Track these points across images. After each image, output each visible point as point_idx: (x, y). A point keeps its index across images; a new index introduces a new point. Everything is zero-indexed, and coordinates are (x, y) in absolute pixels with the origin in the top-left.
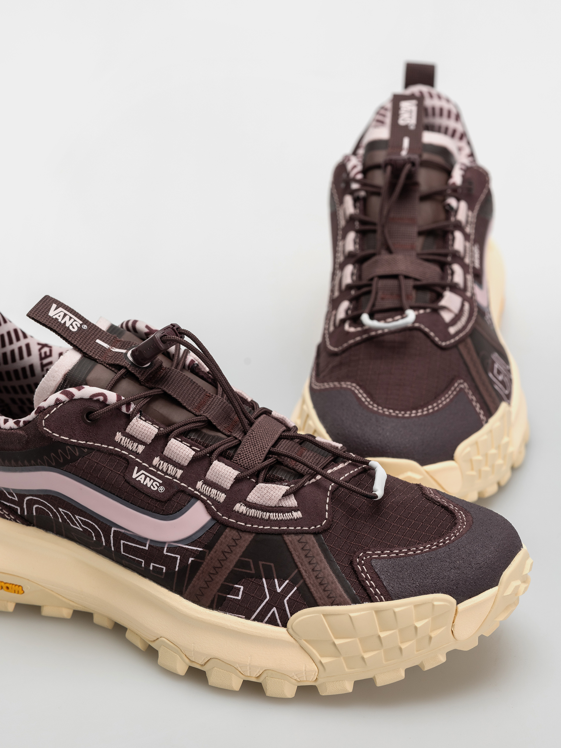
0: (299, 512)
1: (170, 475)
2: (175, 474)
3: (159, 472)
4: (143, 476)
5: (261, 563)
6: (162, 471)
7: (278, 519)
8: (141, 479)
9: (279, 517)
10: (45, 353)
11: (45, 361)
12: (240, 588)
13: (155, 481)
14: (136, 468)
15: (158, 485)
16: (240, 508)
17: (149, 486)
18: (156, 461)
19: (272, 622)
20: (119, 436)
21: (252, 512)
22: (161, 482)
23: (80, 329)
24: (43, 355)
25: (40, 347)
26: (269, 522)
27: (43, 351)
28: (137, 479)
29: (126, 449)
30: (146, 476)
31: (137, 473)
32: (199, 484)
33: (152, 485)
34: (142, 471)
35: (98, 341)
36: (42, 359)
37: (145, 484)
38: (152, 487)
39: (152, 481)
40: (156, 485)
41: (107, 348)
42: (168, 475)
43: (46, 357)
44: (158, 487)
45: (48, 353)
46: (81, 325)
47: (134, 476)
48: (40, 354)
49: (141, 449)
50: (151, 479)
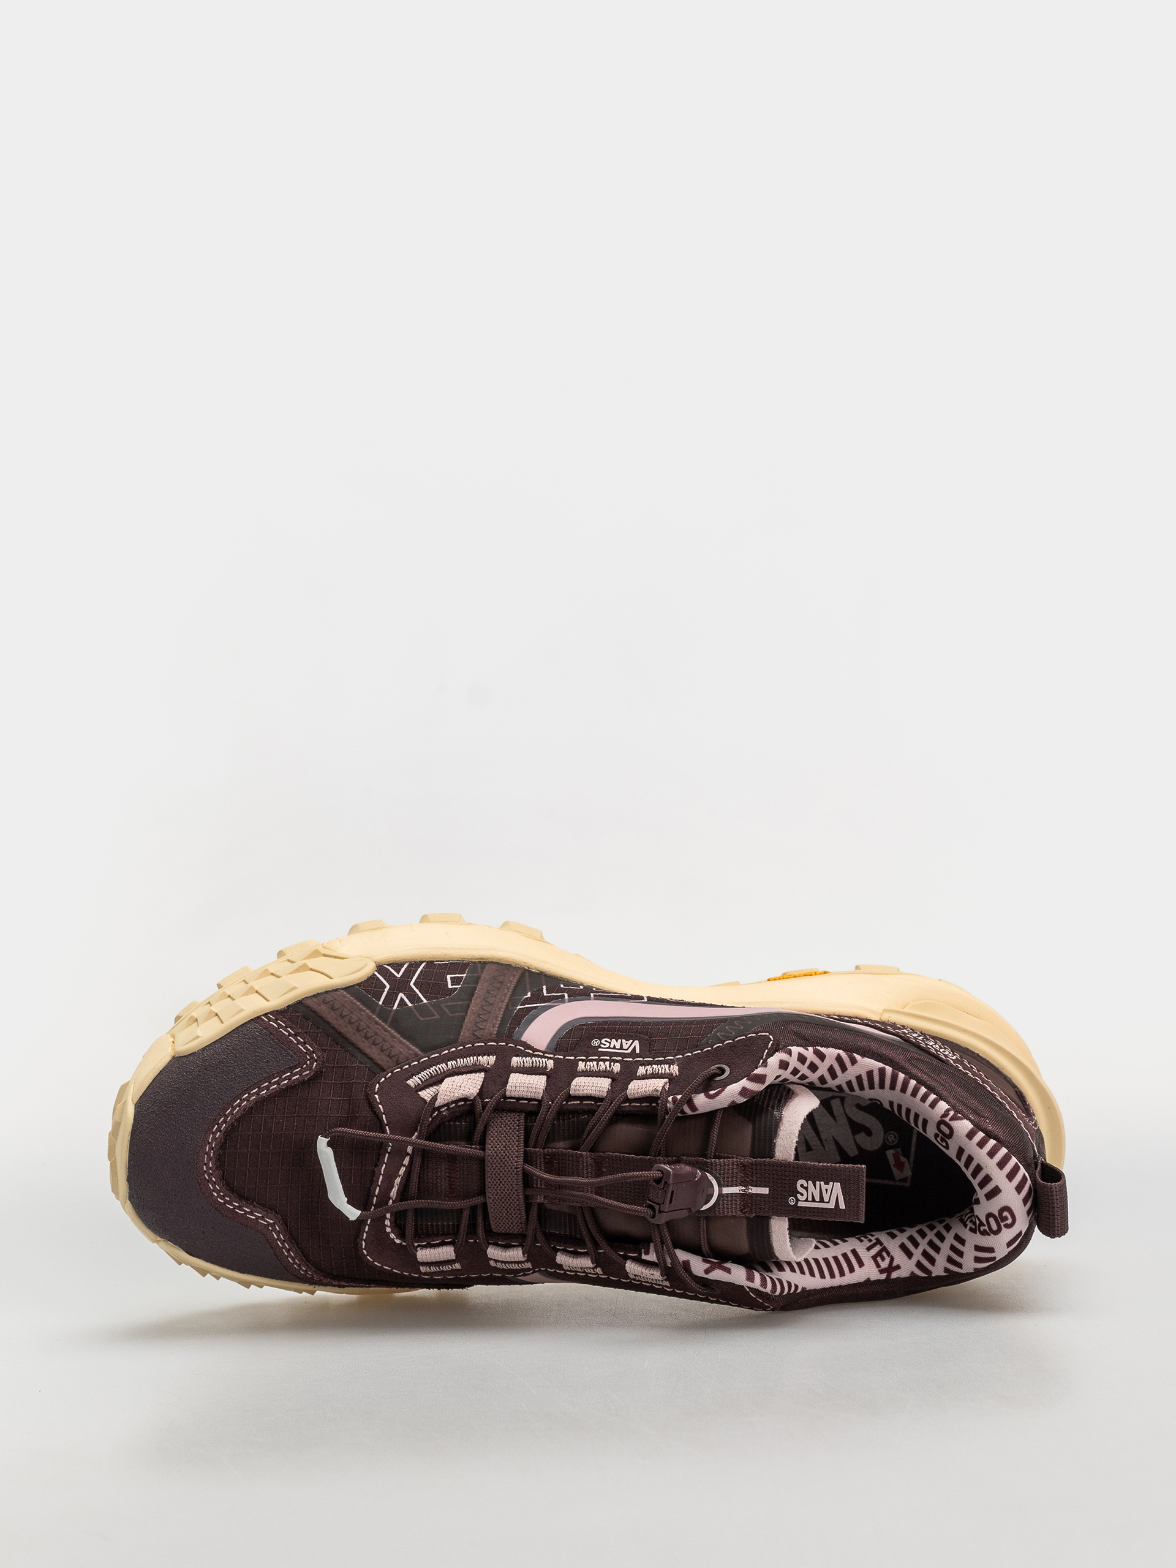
0: (412, 1085)
1: (592, 1060)
2: (586, 1064)
3: (608, 1058)
4: (625, 1047)
5: (437, 1016)
6: (604, 1061)
7: (434, 1067)
8: (626, 1044)
9: (435, 1069)
10: (883, 1259)
11: (878, 1248)
12: (452, 985)
13: (609, 1048)
14: (638, 1051)
15: (602, 1046)
16: (489, 1060)
17: (613, 1040)
18: (617, 1068)
19: (397, 966)
20: (675, 1069)
21: (470, 1060)
22: (600, 1050)
23: (795, 1192)
24: (884, 1254)
25: (894, 1264)
26: (445, 1059)
27: (888, 1260)
28: (631, 1041)
29: (659, 1063)
30: (621, 1048)
31: (635, 1048)
32: (550, 1064)
33: (610, 1043)
34: (629, 1051)
35: (765, 1191)
36: (884, 1249)
37: (620, 1040)
38: (609, 1040)
39: (612, 1046)
40: (605, 1045)
41: (750, 1187)
42: (595, 1060)
43: (879, 1254)
44: (601, 1043)
45: (879, 1259)
46: (797, 1200)
47: (636, 1043)
48: (888, 1254)
49: (641, 1070)
50: (614, 1048)
